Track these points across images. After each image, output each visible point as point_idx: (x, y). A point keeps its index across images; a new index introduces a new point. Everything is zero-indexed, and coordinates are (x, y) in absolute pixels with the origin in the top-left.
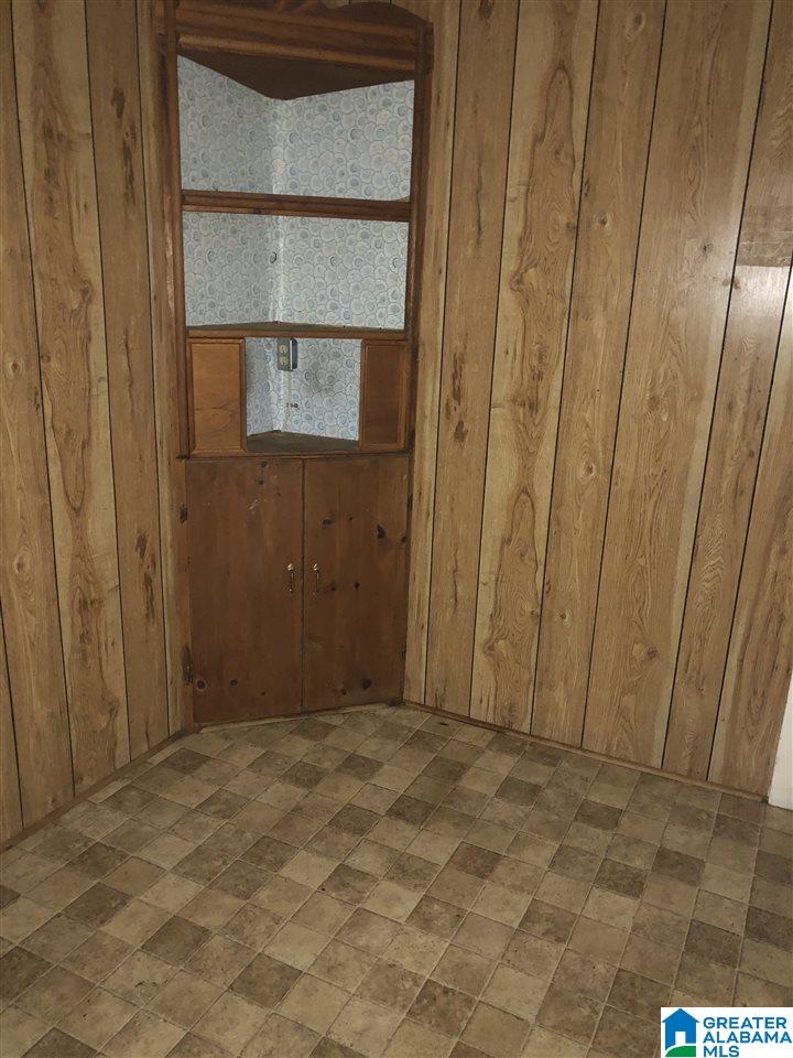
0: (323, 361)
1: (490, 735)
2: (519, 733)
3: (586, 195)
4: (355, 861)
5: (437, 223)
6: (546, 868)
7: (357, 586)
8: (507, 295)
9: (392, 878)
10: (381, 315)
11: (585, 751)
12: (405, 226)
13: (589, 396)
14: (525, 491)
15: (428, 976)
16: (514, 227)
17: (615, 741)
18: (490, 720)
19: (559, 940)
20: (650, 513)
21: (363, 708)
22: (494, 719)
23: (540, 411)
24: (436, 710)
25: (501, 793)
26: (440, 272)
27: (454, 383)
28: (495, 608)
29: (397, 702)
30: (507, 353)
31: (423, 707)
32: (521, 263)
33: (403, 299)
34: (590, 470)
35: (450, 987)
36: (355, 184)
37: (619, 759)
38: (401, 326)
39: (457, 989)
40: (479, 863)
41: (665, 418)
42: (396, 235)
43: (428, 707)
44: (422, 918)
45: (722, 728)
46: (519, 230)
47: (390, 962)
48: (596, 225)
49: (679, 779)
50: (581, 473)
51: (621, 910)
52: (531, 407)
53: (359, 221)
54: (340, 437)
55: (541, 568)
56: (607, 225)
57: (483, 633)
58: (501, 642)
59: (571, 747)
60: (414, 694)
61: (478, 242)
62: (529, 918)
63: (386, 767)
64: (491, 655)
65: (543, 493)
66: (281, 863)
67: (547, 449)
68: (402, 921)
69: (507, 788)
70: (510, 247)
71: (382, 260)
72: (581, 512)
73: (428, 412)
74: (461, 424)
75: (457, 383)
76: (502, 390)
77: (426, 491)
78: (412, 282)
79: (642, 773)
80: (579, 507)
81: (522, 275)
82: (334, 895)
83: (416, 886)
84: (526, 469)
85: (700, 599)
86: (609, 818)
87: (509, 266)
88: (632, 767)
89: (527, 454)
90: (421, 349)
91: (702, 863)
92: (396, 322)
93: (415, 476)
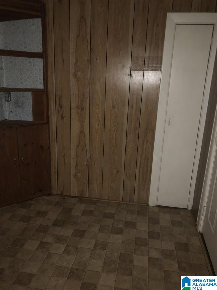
0: (19, 98)
1: (77, 200)
2: (85, 197)
3: (92, 52)
4: (45, 240)
5: (51, 59)
6: (98, 232)
7: (36, 163)
8: (72, 79)
9: (56, 243)
10: (36, 85)
11: (103, 199)
12: (42, 60)
13: (97, 106)
14: (82, 132)
15: (71, 267)
16: (73, 60)
17: (110, 195)
18: (77, 195)
19: (104, 249)
20: (115, 135)
21: (40, 198)
22: (78, 195)
23: (84, 110)
24: (61, 195)
25: (83, 214)
26: (53, 73)
27: (59, 104)
28: (76, 165)
29: (50, 195)
30: (74, 94)
31: (58, 195)
32: (76, 70)
33: (43, 80)
34: (99, 125)
35: (77, 268)
36: (25, 47)
37: (111, 200)
38: (43, 88)
39: (80, 268)
40: (80, 234)
41: (116, 111)
42: (39, 62)
43: (59, 195)
44: (67, 252)
45: (136, 188)
46: (74, 61)
47: (60, 265)
48: (95, 60)
49: (127, 203)
50: (97, 126)
51: (118, 239)
52: (82, 109)
53: (28, 58)
54: (26, 120)
55: (88, 152)
56: (98, 60)
57: (73, 172)
58: (78, 174)
59: (100, 199)
60: (54, 192)
61: (63, 64)
62: (96, 245)
63: (49, 213)
64: (76, 178)
65: (87, 132)
66: (23, 245)
67: (87, 120)
68: (62, 253)
69: (84, 213)
70: (72, 66)
71: (35, 69)
72: (97, 136)
73: (53, 112)
74: (62, 115)
75: (60, 103)
76: (73, 105)
77: (54, 134)
78: (45, 75)
79: (118, 203)
80: (97, 135)
81: (76, 74)
82: (40, 251)
83: (64, 243)
84: (82, 126)
85: (129, 156)
86: (112, 216)
87: (72, 71)
88: (115, 202)
89: (82, 122)
90: (49, 94)
91: (136, 223)
92: (41, 87)
93: (50, 130)
